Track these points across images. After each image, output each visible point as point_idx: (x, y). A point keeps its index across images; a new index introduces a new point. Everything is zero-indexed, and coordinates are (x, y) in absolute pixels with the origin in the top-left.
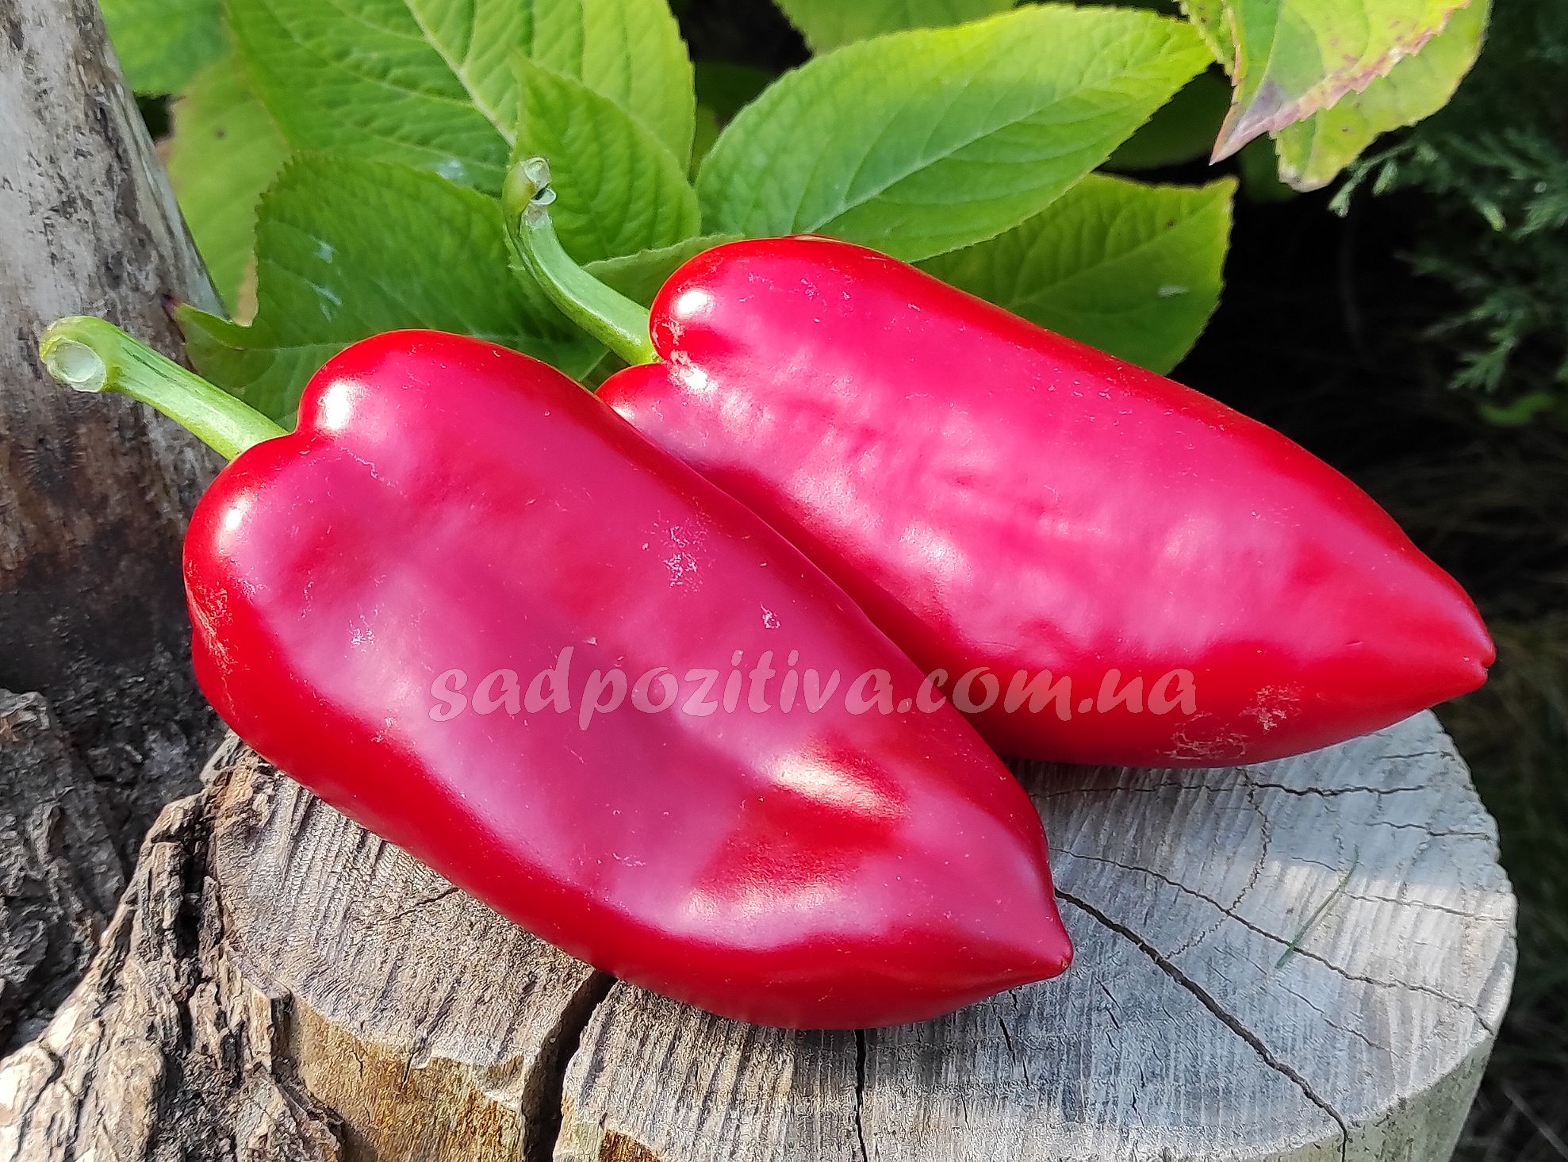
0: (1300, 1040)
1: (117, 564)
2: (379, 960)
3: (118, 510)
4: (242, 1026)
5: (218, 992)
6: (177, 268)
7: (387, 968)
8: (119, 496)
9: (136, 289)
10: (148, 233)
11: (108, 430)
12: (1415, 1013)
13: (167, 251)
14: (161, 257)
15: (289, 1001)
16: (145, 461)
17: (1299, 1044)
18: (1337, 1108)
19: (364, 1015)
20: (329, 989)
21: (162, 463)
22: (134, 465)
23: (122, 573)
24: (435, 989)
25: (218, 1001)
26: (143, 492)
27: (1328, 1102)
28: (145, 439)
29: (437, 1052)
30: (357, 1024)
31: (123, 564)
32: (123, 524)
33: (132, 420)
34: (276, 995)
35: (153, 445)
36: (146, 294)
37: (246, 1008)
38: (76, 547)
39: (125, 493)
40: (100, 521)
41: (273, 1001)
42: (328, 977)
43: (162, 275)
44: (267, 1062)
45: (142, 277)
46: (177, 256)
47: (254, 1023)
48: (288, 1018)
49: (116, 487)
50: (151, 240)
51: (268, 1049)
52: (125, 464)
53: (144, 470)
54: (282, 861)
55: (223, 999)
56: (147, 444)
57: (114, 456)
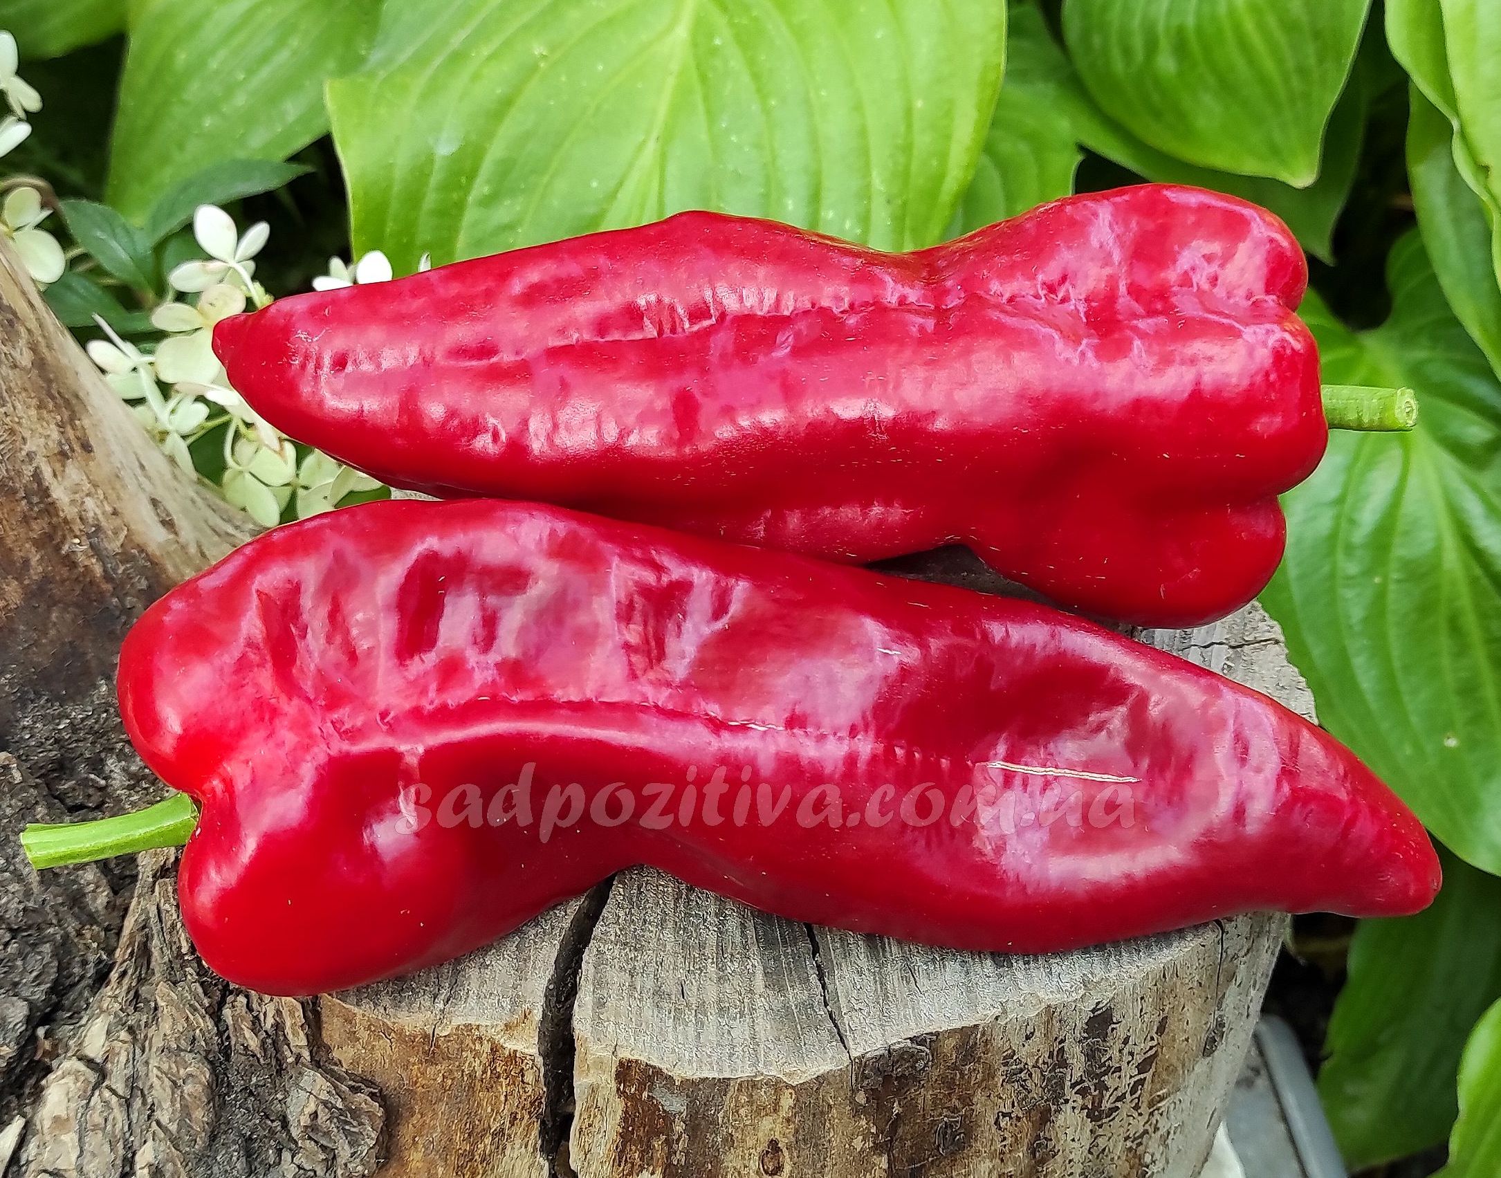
1: (49, 618)
3: (40, 569)
4: (278, 1027)
6: (44, 337)
8: (38, 557)
9: (15, 366)
10: (14, 314)
11: (17, 500)
13: (33, 325)
14: (29, 331)
16: (55, 520)
21: (68, 517)
22: (45, 526)
23: (55, 624)
25: (249, 1008)
26: (58, 548)
28: (49, 500)
29: (456, 1022)
31: (54, 616)
32: (46, 579)
33: (35, 486)
35: (58, 504)
36: (23, 369)
37: (279, 1012)
38: (10, 611)
39: (43, 552)
40: (26, 582)
43: (34, 348)
44: (306, 1054)
45: (16, 355)
46: (41, 326)
47: (288, 1024)
49: (33, 550)
50: (17, 317)
51: (304, 1042)
52: (39, 527)
53: (54, 528)
55: (255, 1006)
56: (53, 503)
57: (27, 523)
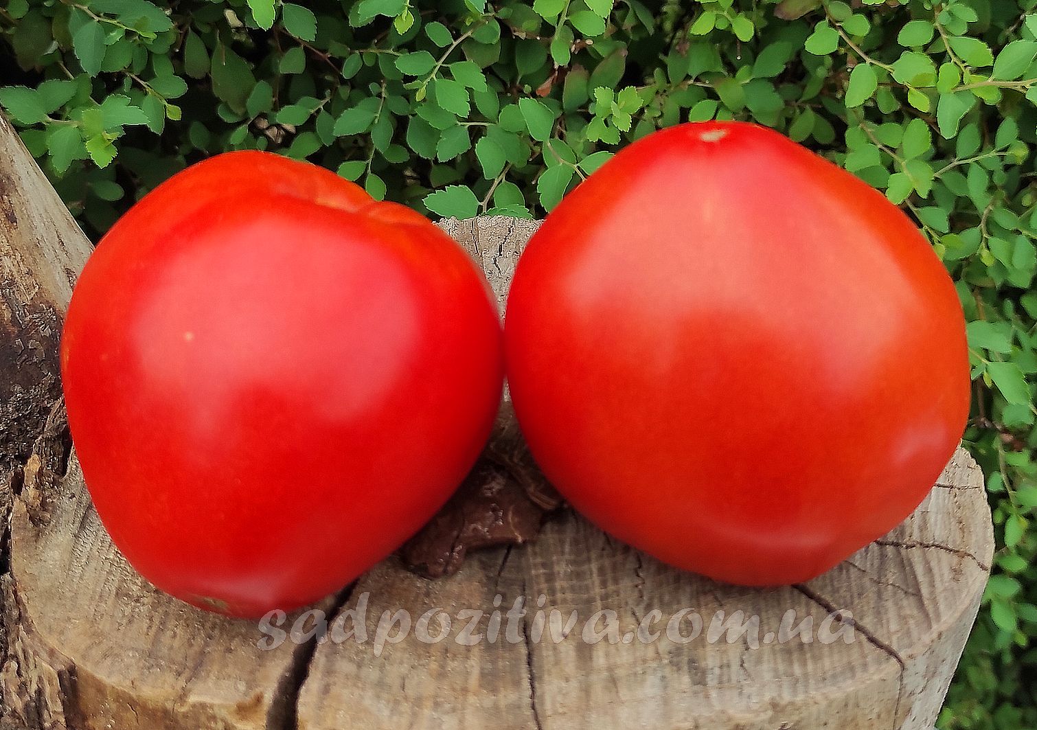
0: (855, 595)
2: (145, 626)
4: (40, 692)
5: (19, 667)
7: (152, 633)
12: (933, 564)
15: (72, 671)
17: (856, 601)
18: (895, 647)
19: (134, 674)
20: (105, 656)
24: (191, 645)
25: (19, 673)
27: (887, 643)
29: (193, 699)
30: (128, 683)
34: (62, 668)
37: (40, 678)
41: (60, 674)
42: (104, 647)
44: (63, 720)
47: (48, 690)
48: (74, 685)
51: (60, 709)
54: (66, 556)
55: (23, 672)
